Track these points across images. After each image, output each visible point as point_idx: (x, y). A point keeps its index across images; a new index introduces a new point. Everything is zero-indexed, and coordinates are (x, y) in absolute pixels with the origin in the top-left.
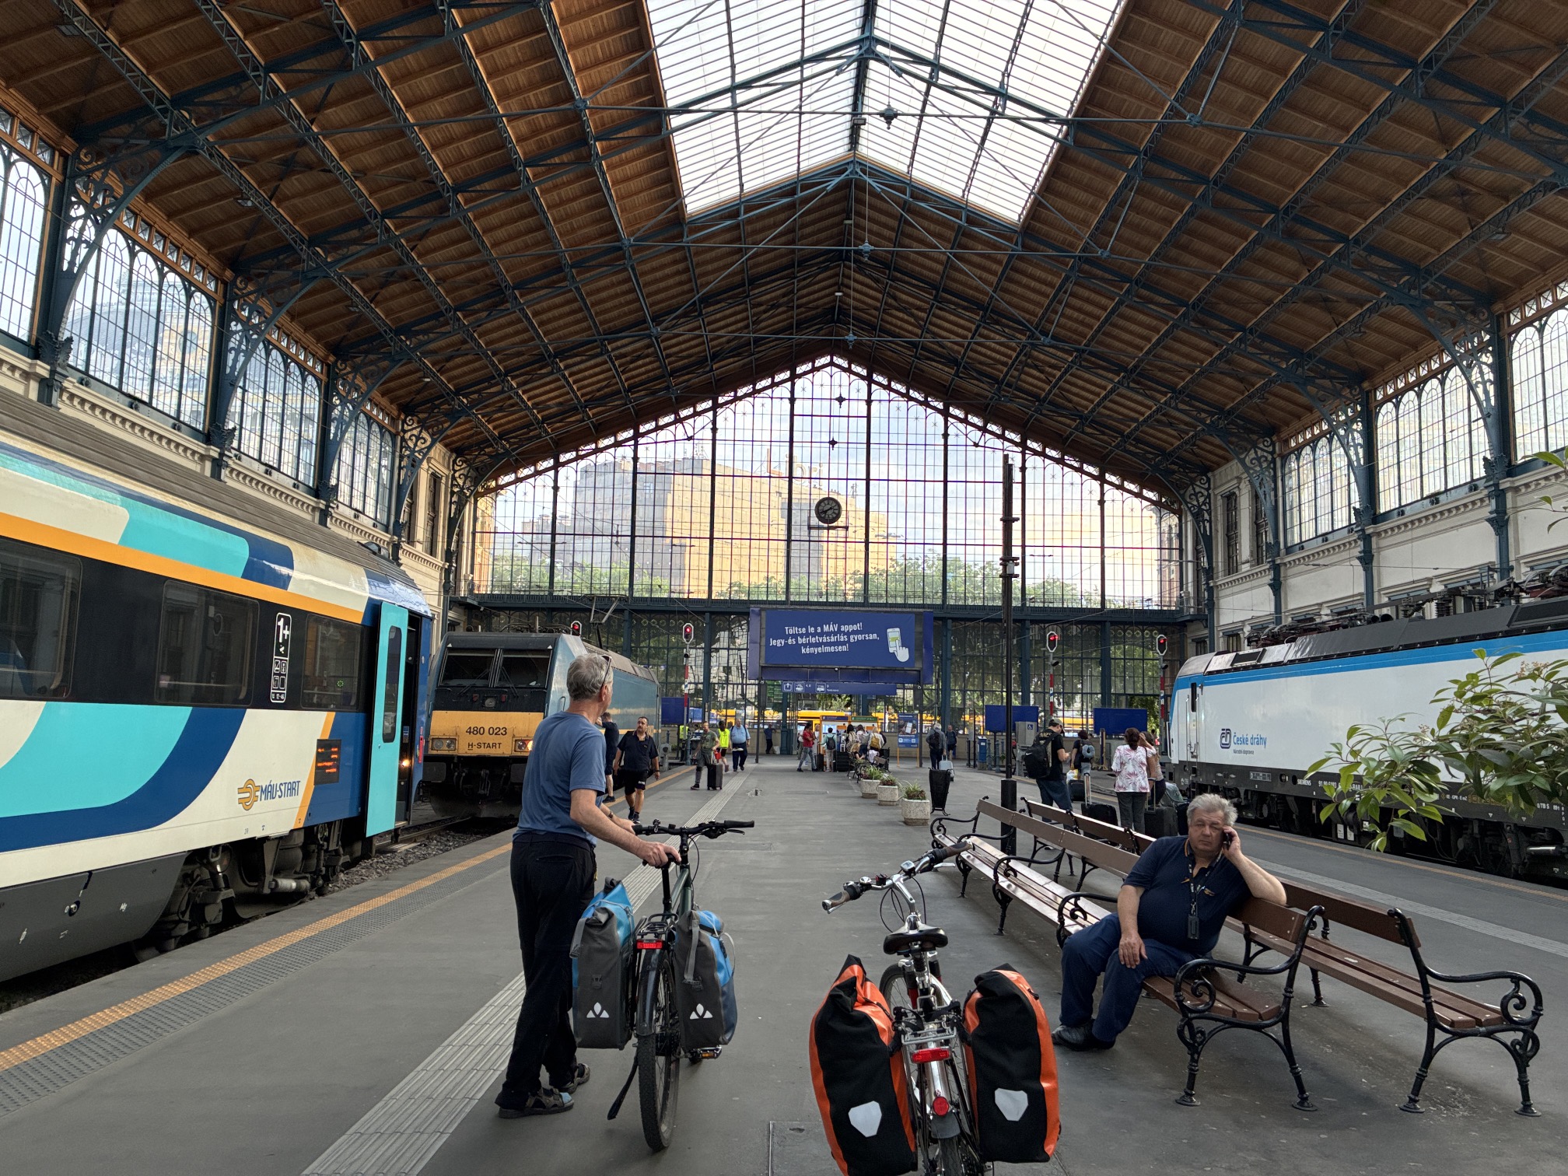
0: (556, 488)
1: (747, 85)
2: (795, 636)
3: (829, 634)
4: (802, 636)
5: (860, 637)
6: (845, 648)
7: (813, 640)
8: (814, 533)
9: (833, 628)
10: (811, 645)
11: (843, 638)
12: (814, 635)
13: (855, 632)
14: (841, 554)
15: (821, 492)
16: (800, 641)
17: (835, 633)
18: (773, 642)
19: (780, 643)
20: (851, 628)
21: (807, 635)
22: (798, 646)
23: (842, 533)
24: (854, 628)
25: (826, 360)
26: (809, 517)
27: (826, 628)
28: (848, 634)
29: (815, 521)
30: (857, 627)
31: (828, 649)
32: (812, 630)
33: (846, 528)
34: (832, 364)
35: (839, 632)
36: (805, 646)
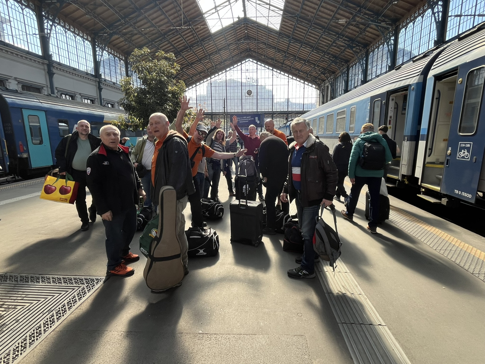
0: (196, 91)
1: (218, 6)
5: (250, 119)
6: (248, 121)
7: (242, 120)
8: (246, 97)
9: (245, 117)
11: (247, 119)
13: (249, 118)
15: (248, 89)
20: (249, 117)
25: (248, 60)
26: (245, 94)
28: (248, 118)
30: (250, 117)
31: (244, 122)
33: (253, 96)
34: (249, 60)
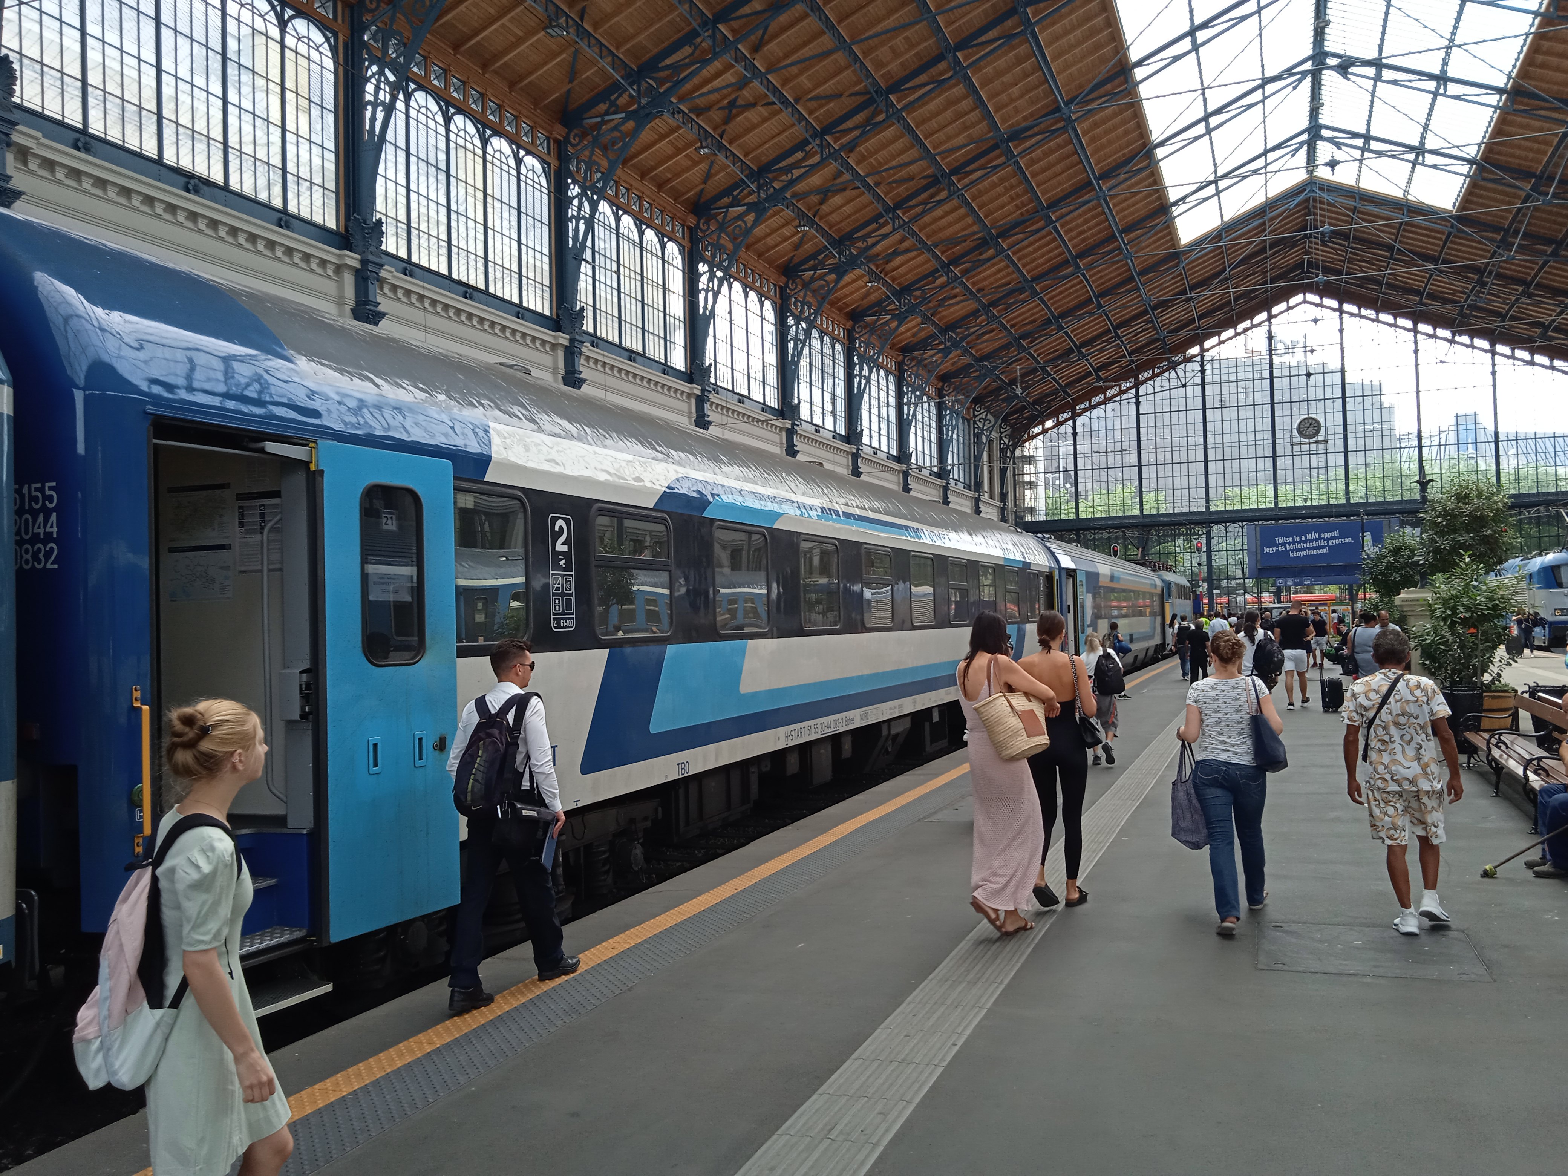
0: (1075, 434)
2: (1284, 544)
3: (1311, 541)
4: (1289, 544)
5: (1338, 541)
6: (1325, 551)
7: (1299, 546)
8: (1296, 448)
9: (1315, 536)
10: (1298, 550)
11: (1323, 543)
12: (1299, 543)
13: (1332, 538)
14: (1322, 464)
15: (1301, 413)
16: (1288, 547)
17: (1317, 540)
18: (1266, 550)
19: (1272, 550)
20: (1329, 535)
21: (1294, 543)
22: (1287, 552)
23: (1322, 446)
24: (1333, 534)
25: (1299, 298)
26: (1292, 437)
27: (1309, 537)
28: (1328, 540)
29: (1297, 439)
30: (1335, 533)
31: (1311, 552)
32: (1298, 539)
33: (1326, 441)
34: (1304, 301)
35: (1320, 538)
36: (1292, 551)
